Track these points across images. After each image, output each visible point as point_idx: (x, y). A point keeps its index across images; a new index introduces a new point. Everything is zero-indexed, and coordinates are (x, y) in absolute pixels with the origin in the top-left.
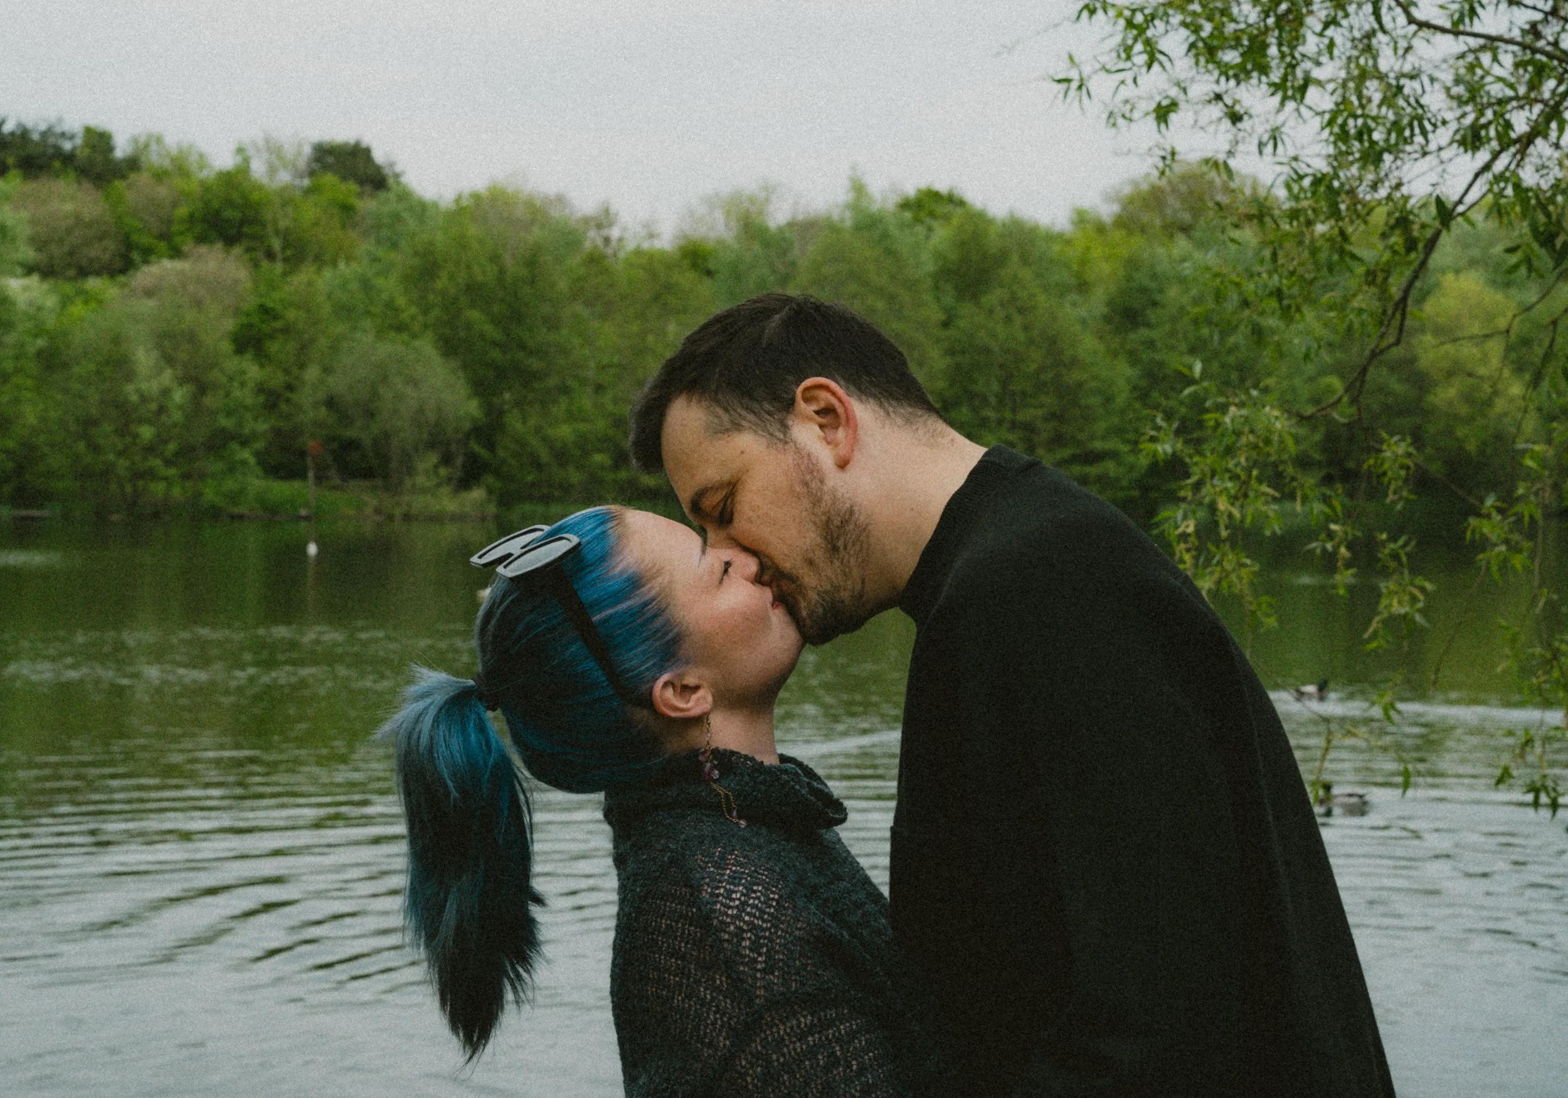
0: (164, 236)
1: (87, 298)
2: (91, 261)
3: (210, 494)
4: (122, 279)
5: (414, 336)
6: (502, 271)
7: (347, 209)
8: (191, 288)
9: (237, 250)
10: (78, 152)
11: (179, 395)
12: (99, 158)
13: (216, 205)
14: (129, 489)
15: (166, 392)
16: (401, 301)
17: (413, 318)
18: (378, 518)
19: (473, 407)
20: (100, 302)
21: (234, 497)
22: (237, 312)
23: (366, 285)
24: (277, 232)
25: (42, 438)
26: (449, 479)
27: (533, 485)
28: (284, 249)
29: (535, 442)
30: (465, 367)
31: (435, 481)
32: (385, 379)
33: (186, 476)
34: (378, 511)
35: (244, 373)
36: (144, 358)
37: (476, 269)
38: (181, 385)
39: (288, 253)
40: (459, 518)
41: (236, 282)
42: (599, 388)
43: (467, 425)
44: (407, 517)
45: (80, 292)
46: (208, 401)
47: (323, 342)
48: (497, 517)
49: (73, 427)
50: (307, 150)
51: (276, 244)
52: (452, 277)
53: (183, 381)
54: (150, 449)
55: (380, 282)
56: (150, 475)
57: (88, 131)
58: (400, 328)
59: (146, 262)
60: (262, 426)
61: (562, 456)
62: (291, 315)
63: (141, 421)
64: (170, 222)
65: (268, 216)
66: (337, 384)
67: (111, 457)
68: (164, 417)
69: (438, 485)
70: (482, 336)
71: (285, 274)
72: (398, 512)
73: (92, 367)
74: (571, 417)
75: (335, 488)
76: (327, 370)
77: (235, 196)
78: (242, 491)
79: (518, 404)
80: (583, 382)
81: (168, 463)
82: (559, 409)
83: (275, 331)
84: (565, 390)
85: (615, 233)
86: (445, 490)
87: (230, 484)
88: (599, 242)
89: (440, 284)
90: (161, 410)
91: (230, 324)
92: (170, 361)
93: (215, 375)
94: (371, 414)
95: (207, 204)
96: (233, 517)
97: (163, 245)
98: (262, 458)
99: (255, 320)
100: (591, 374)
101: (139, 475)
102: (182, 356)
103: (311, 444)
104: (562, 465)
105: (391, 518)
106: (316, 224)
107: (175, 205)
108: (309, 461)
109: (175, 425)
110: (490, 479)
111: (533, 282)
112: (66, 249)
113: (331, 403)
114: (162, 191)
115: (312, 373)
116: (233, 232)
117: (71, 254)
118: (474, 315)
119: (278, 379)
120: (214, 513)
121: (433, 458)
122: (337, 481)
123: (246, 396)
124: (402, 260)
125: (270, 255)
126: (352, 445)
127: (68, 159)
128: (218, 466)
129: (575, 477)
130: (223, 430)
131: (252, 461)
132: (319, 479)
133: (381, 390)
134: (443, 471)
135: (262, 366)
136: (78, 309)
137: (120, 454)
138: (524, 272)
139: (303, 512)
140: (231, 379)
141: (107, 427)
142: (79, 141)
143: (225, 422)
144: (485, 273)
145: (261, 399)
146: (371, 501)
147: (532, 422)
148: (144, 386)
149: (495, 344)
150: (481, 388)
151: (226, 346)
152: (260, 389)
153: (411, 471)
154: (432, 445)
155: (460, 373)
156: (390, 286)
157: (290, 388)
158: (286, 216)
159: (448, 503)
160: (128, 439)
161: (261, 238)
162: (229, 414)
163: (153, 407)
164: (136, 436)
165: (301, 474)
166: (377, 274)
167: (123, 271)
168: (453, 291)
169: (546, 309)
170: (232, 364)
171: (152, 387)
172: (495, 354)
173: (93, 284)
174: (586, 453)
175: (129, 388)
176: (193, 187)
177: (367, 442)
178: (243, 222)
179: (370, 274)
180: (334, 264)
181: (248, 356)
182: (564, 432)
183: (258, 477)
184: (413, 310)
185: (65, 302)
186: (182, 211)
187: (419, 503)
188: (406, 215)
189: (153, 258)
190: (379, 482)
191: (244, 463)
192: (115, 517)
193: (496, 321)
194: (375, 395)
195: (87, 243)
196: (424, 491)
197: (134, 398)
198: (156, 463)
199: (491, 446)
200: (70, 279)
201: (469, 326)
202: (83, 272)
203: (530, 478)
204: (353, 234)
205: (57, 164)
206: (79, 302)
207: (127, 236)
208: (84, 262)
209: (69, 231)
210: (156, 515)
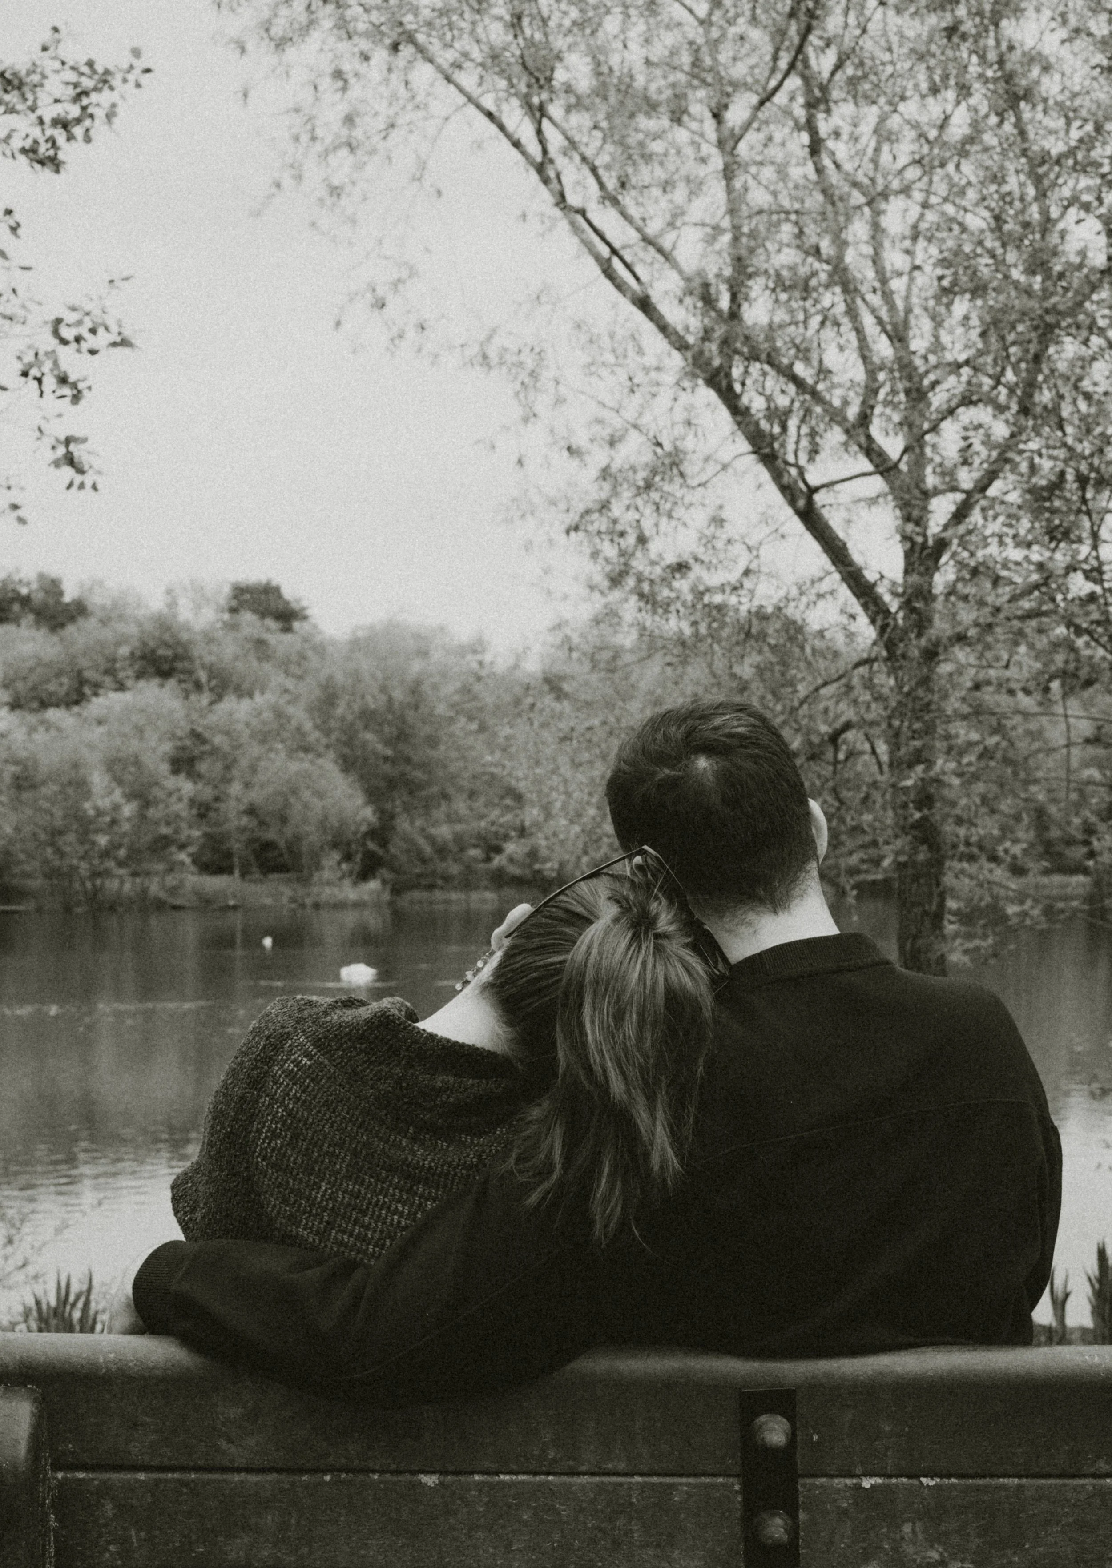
0: (109, 672)
1: (48, 726)
2: (51, 694)
3: (154, 888)
4: (76, 709)
5: (319, 756)
6: (390, 700)
7: (260, 643)
8: (134, 718)
9: (172, 683)
10: (33, 596)
11: (128, 810)
12: (51, 601)
13: (152, 644)
14: (89, 885)
15: (116, 807)
16: (308, 726)
17: (318, 740)
18: (293, 906)
19: (368, 813)
20: (59, 729)
21: (173, 891)
22: (173, 737)
23: (279, 714)
24: (203, 666)
25: (18, 846)
26: (351, 873)
27: (419, 876)
28: (209, 681)
29: (421, 841)
30: (362, 778)
31: (339, 874)
32: (294, 791)
33: (135, 874)
34: (293, 900)
35: (179, 790)
36: (98, 780)
37: (369, 698)
38: (129, 801)
39: (214, 683)
40: (358, 905)
41: (171, 712)
42: (472, 795)
43: (364, 828)
44: (317, 906)
45: (42, 722)
46: (151, 812)
47: (244, 763)
48: (391, 903)
49: (43, 837)
50: (227, 590)
51: (203, 676)
52: (349, 705)
53: (130, 796)
54: (106, 854)
55: (291, 710)
56: (107, 873)
57: (41, 576)
58: (306, 749)
59: (96, 694)
60: (196, 833)
61: (442, 851)
62: (218, 740)
63: (97, 831)
64: (115, 660)
65: (196, 652)
66: (255, 796)
67: (75, 862)
68: (116, 828)
69: (341, 879)
70: (375, 753)
71: (212, 703)
72: (308, 901)
73: (56, 788)
74: (452, 818)
75: (255, 882)
76: (247, 785)
77: (167, 637)
78: (181, 884)
79: (407, 808)
80: (460, 789)
81: (120, 864)
82: (439, 813)
83: (203, 753)
84: (445, 796)
85: (488, 658)
86: (347, 882)
87: (171, 881)
88: (475, 666)
89: (340, 711)
90: (114, 822)
91: (167, 747)
92: (120, 782)
93: (156, 792)
94: (284, 820)
95: (145, 644)
96: (175, 908)
97: (108, 680)
98: (195, 860)
99: (188, 742)
100: (465, 783)
101: (95, 874)
102: (128, 778)
103: (236, 846)
104: (443, 859)
105: (303, 906)
106: (236, 658)
107: (118, 644)
108: (236, 860)
109: (125, 834)
110: (384, 872)
111: (417, 708)
112: (30, 684)
113: (251, 811)
114: (107, 634)
115: (235, 788)
116: (166, 667)
117: (34, 688)
118: (369, 736)
119: (208, 793)
120: (160, 906)
121: (336, 856)
122: (258, 876)
123: (180, 808)
124: (309, 691)
125: (198, 686)
126: (268, 846)
127: (25, 601)
128: (160, 867)
129: (455, 869)
130: (165, 837)
131: (188, 860)
132: (243, 875)
133: (292, 800)
134: (344, 866)
135: (195, 783)
136: (41, 736)
137: (82, 858)
138: (409, 699)
139: (231, 903)
140: (170, 794)
141: (71, 837)
142: (35, 586)
143: (164, 830)
144: (375, 702)
145: (194, 811)
146: (287, 892)
147: (418, 823)
148: (100, 803)
149: (386, 759)
150: (373, 795)
151: (165, 768)
152: (192, 802)
153: (319, 867)
154: (335, 845)
155: (357, 785)
156: (299, 714)
157: (217, 799)
158: (210, 653)
159: (350, 892)
160: (87, 847)
161: (190, 672)
162: (168, 824)
163: (108, 819)
164: (94, 843)
165: (228, 870)
166: (289, 702)
167: (77, 703)
168: (350, 717)
169: (427, 729)
170: (171, 782)
171: (104, 803)
172: (387, 767)
173: (52, 714)
174: (462, 850)
175: (87, 805)
176: (132, 630)
177: (282, 844)
178: (176, 658)
179: (282, 701)
180: (250, 695)
181: (182, 776)
182: (444, 832)
183: (193, 874)
184: (317, 734)
185: (32, 730)
186: (124, 651)
187: (327, 893)
188: (310, 654)
189: (101, 691)
190: (292, 875)
191: (182, 863)
192: (79, 910)
193: (387, 743)
194: (287, 805)
195: (48, 681)
196: (329, 883)
197: (91, 813)
198: (111, 864)
199: (384, 843)
200: (33, 711)
201: (364, 744)
202: (44, 705)
203: (417, 870)
204: (267, 666)
205: (16, 607)
206: (42, 729)
207: (80, 672)
208: (44, 696)
209: (31, 670)
210: (112, 908)
